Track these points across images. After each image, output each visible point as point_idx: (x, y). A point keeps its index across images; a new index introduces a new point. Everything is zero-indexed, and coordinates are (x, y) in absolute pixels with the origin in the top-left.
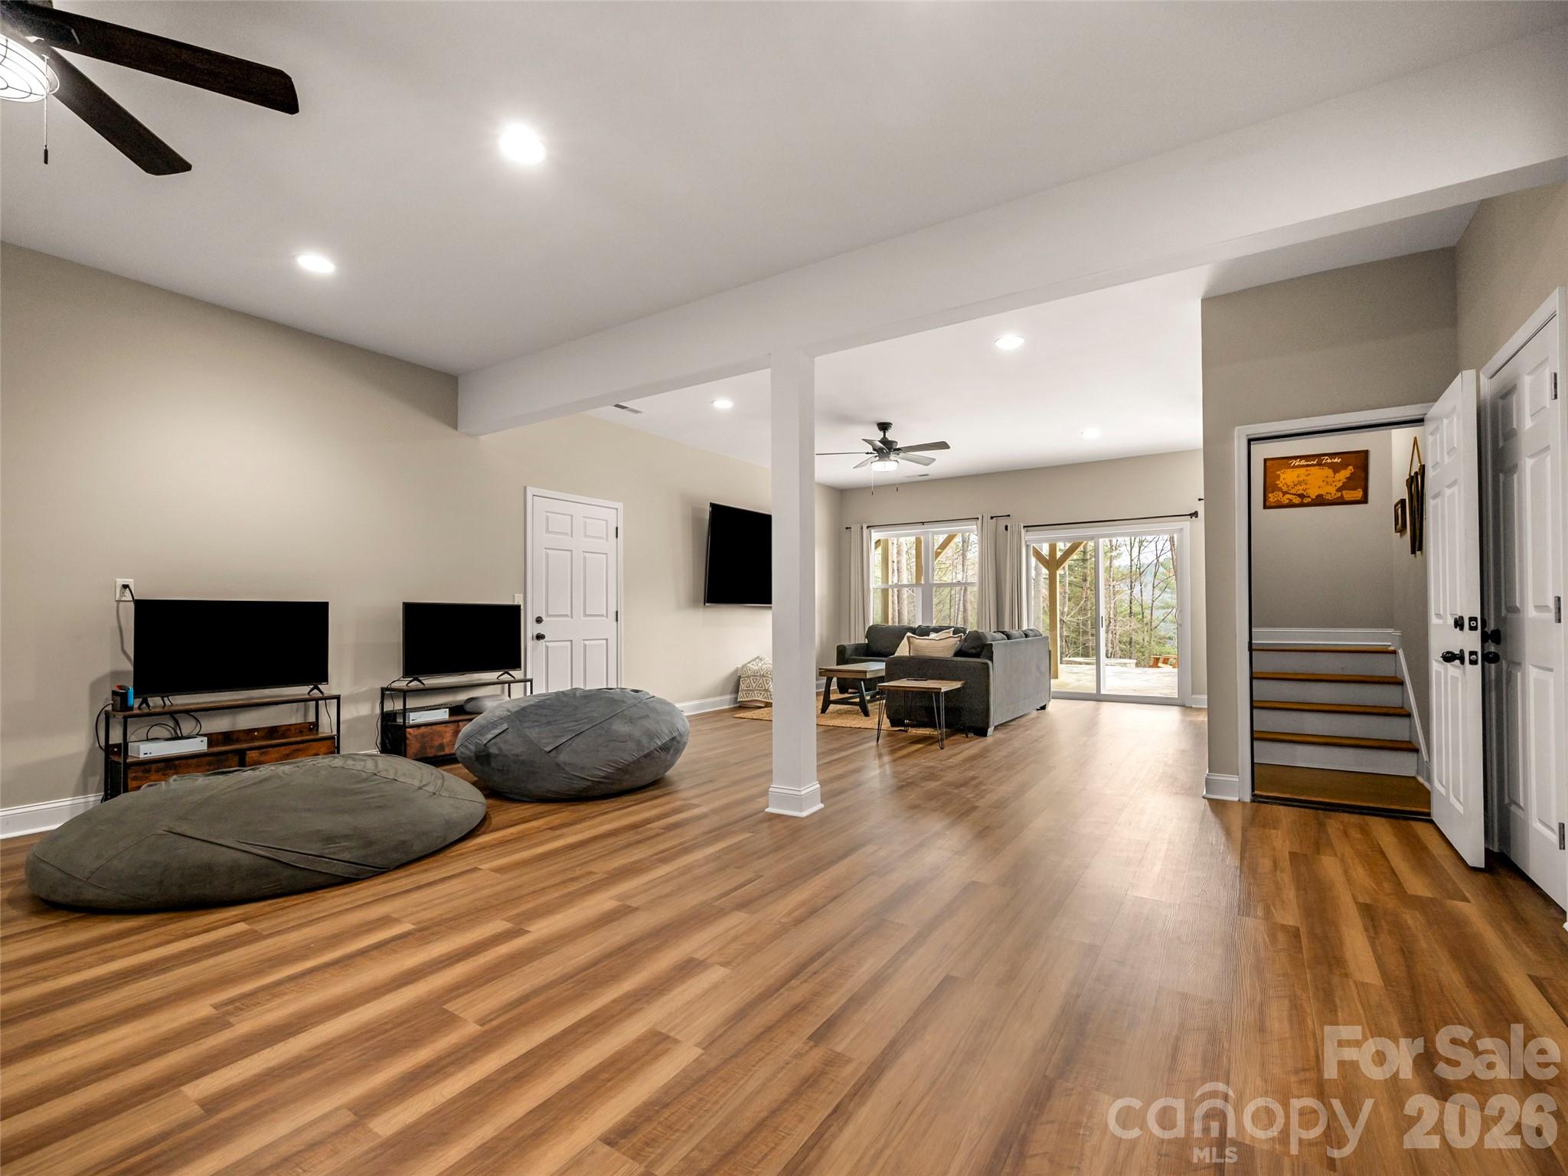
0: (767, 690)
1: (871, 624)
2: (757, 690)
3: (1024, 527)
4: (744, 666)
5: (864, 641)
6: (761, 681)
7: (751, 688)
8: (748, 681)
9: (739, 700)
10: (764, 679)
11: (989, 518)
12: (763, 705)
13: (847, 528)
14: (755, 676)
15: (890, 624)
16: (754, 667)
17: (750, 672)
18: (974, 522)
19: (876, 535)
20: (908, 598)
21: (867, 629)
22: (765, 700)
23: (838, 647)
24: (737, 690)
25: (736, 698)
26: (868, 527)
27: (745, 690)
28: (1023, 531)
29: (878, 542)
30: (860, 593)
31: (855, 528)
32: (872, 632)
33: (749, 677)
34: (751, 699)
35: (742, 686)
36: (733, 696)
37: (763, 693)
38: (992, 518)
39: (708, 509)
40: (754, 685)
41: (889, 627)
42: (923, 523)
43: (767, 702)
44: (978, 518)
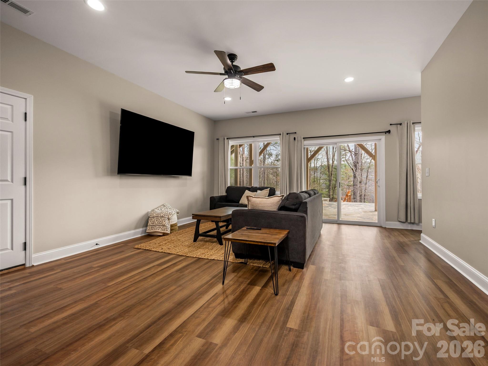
0: (164, 226)
1: (229, 185)
2: (158, 225)
3: (303, 138)
4: (153, 210)
5: (224, 194)
6: (161, 220)
7: (154, 224)
8: (153, 220)
9: (147, 231)
10: (163, 218)
11: (286, 134)
12: (161, 234)
13: (217, 139)
14: (157, 217)
15: (238, 186)
16: (158, 211)
17: (154, 214)
18: (278, 136)
19: (232, 143)
20: (246, 176)
21: (226, 188)
22: (162, 231)
23: (211, 198)
24: (146, 225)
25: (146, 230)
26: (227, 139)
27: (151, 226)
28: (303, 140)
29: (232, 146)
30: (223, 171)
31: (221, 139)
32: (229, 190)
33: (153, 217)
34: (154, 231)
35: (150, 223)
36: (144, 229)
37: (161, 227)
38: (287, 134)
39: (120, 113)
40: (156, 222)
41: (237, 187)
42: (254, 137)
43: (164, 233)
44: (280, 134)
